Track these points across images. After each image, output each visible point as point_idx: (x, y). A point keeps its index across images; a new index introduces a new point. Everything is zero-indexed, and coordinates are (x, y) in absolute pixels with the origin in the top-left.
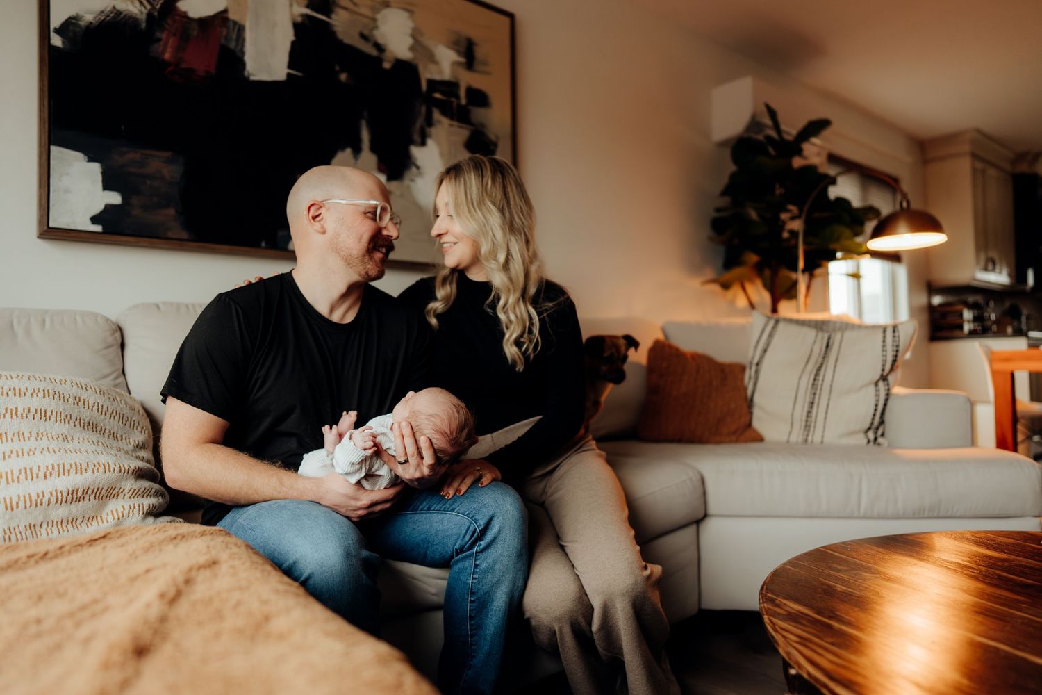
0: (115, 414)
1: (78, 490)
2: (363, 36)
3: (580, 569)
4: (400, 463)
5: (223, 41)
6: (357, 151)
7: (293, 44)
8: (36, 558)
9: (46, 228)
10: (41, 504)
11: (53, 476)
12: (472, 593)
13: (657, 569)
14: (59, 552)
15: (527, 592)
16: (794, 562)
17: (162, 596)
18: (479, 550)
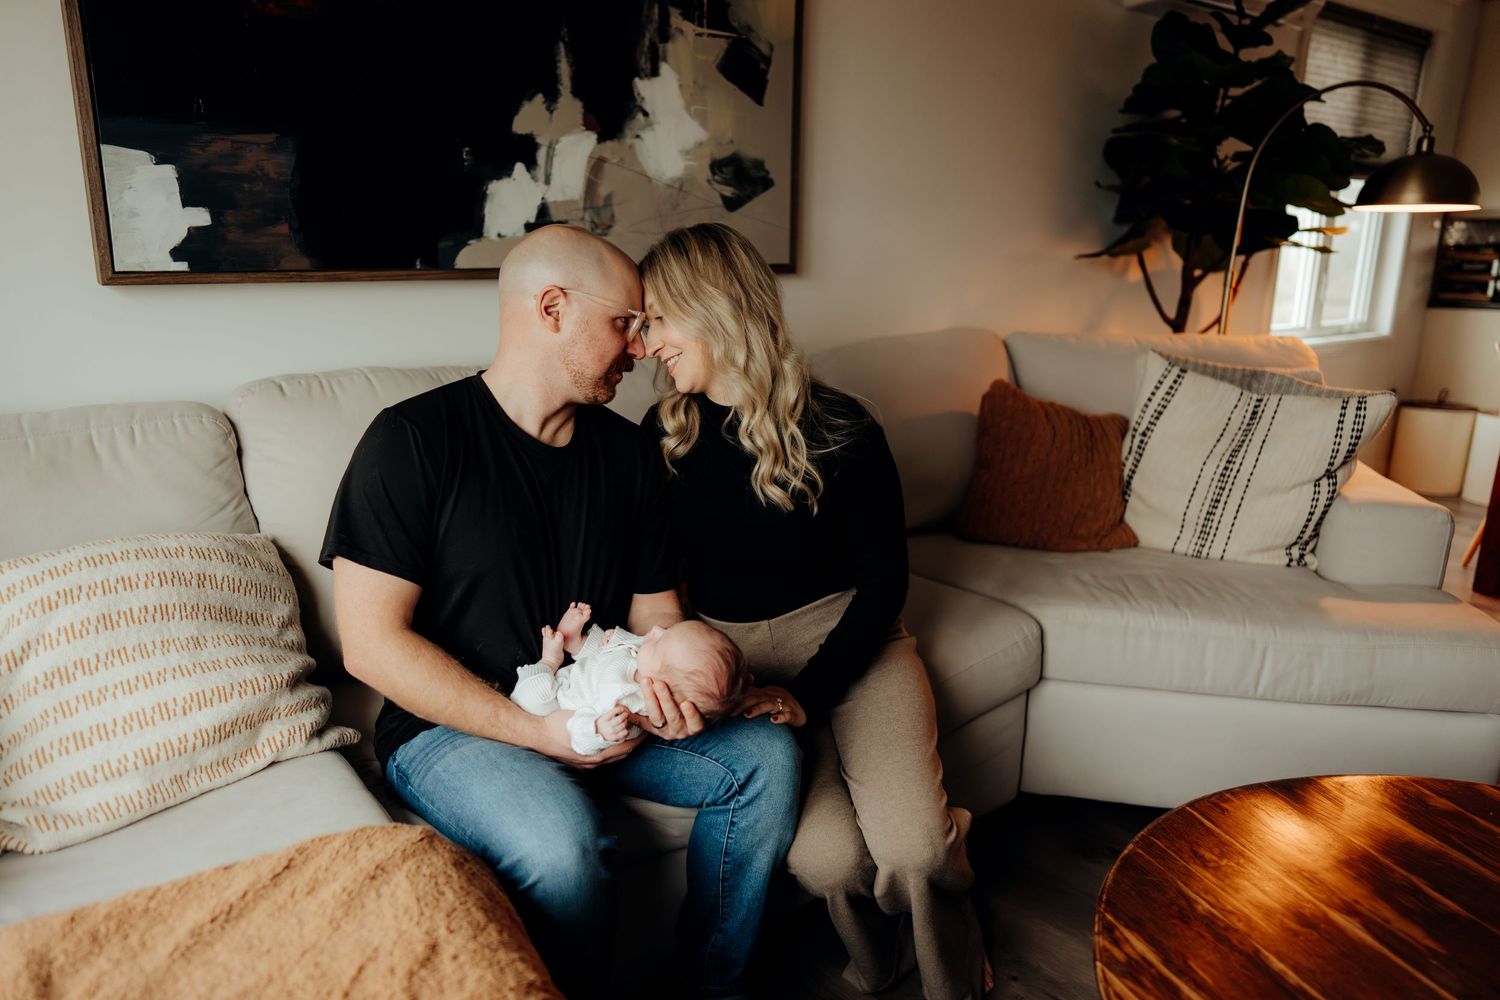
0: (250, 587)
3: (865, 821)
4: (657, 728)
9: (110, 271)
10: (186, 751)
11: (193, 709)
12: (726, 854)
18: (736, 806)
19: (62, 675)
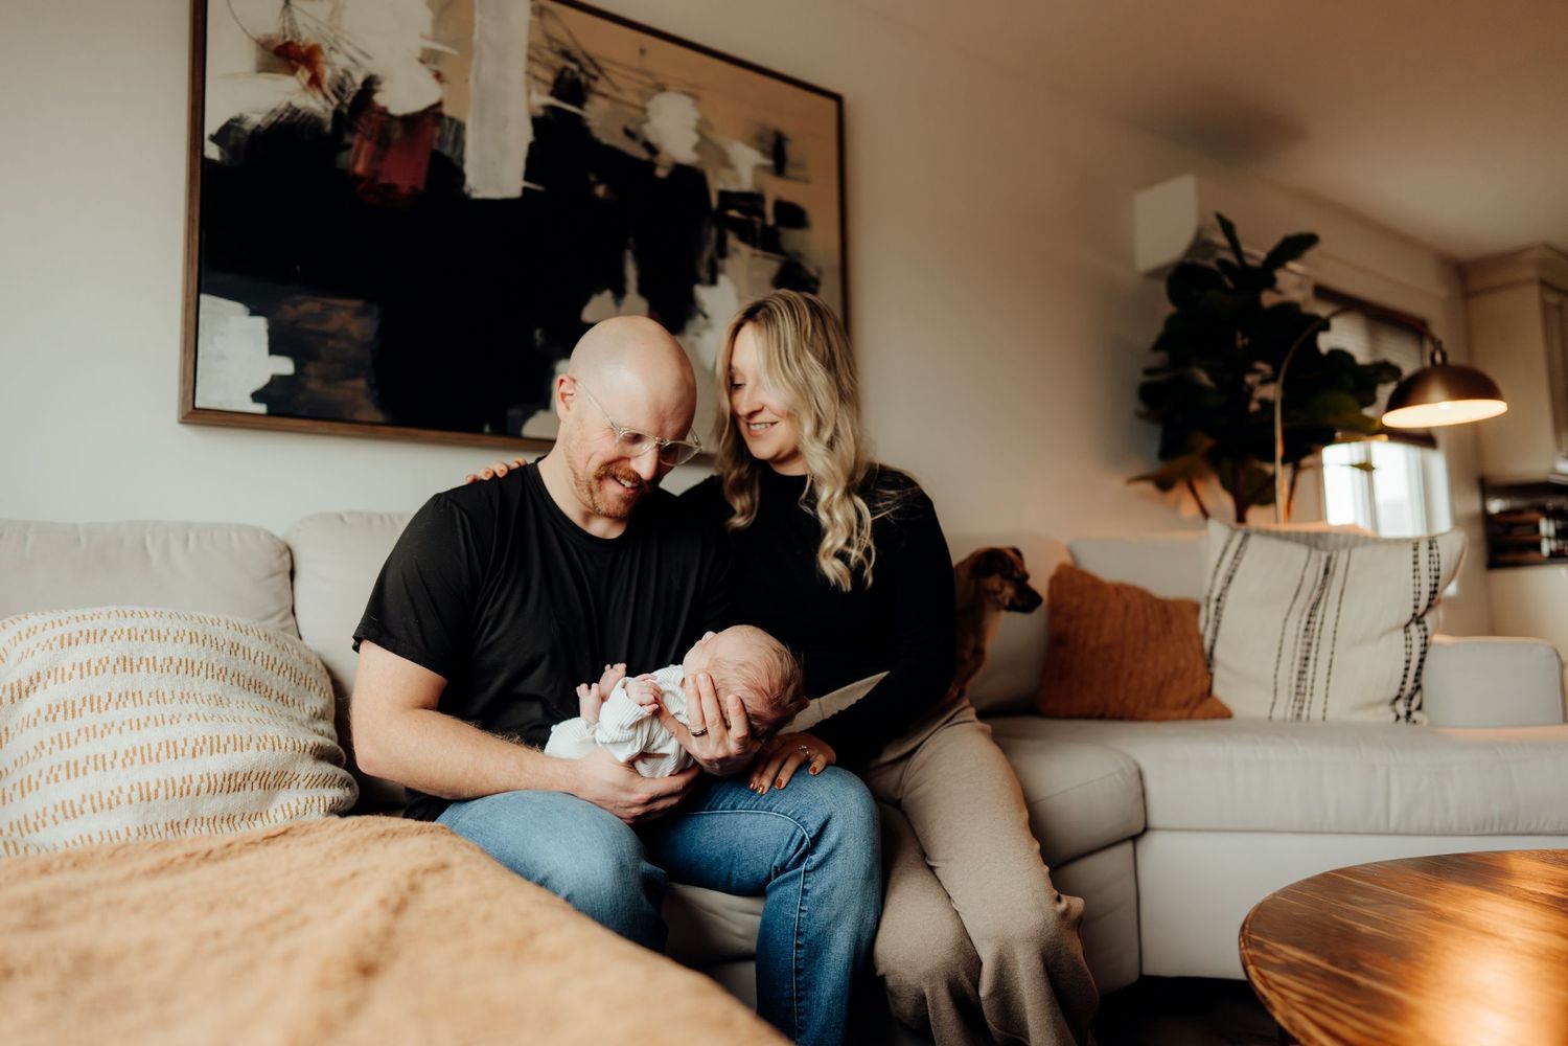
0: (284, 668)
1: (237, 774)
2: (629, 133)
3: (959, 902)
4: (695, 735)
5: (435, 146)
6: (619, 293)
7: (532, 147)
8: (197, 858)
9: (190, 409)
10: (188, 793)
11: (204, 752)
12: (800, 934)
13: (1077, 903)
14: (227, 851)
15: (881, 934)
16: (1288, 892)
17: (383, 902)
18: (808, 868)
19: (69, 710)
